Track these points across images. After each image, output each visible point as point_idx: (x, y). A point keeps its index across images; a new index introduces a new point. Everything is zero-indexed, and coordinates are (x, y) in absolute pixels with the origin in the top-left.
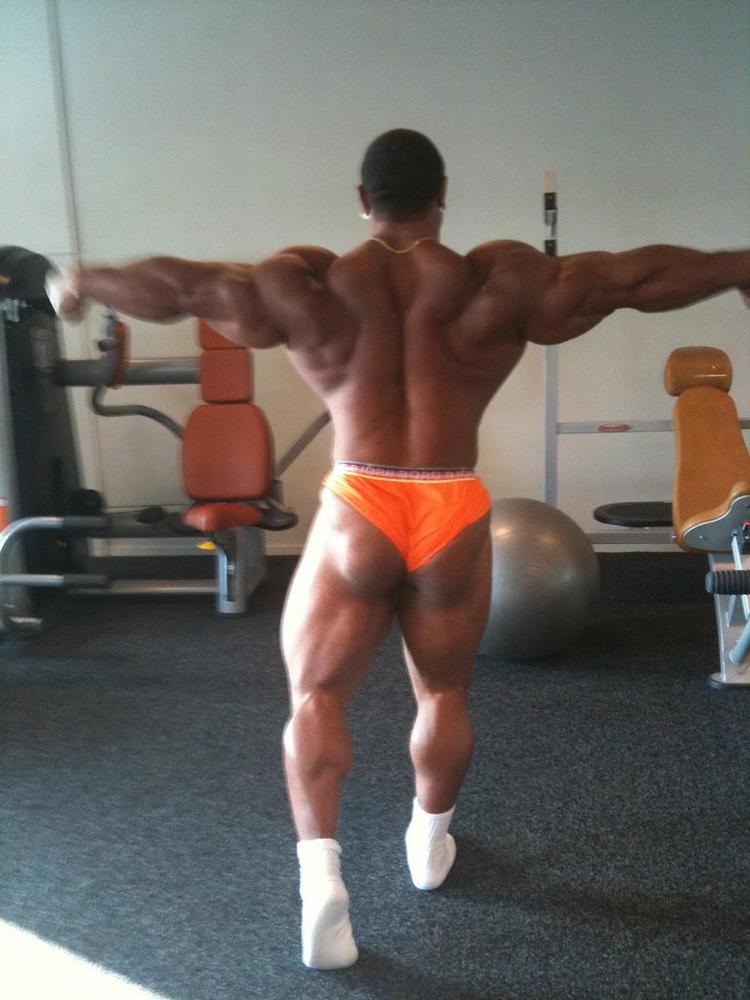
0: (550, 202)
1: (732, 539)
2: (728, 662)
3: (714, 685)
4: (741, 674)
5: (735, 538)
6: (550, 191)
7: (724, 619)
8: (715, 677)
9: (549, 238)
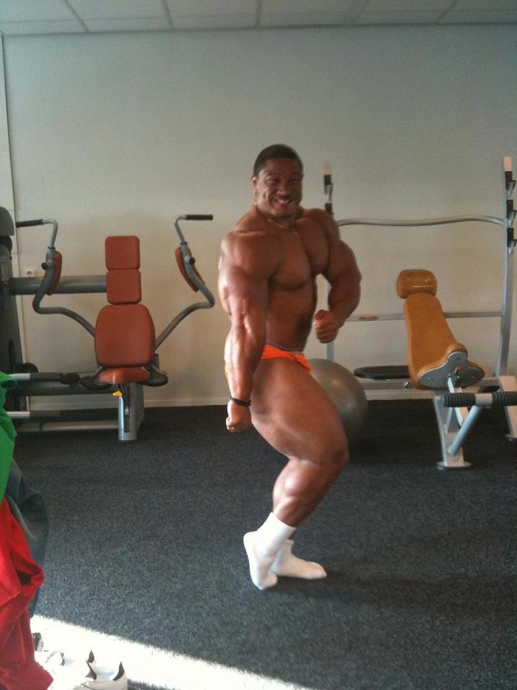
0: (328, 180)
1: (447, 380)
2: (448, 454)
3: (440, 468)
4: (456, 461)
5: (450, 378)
6: (328, 174)
7: (444, 429)
8: (440, 463)
9: (328, 202)
